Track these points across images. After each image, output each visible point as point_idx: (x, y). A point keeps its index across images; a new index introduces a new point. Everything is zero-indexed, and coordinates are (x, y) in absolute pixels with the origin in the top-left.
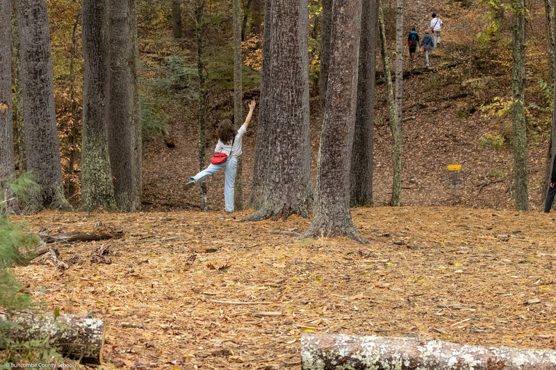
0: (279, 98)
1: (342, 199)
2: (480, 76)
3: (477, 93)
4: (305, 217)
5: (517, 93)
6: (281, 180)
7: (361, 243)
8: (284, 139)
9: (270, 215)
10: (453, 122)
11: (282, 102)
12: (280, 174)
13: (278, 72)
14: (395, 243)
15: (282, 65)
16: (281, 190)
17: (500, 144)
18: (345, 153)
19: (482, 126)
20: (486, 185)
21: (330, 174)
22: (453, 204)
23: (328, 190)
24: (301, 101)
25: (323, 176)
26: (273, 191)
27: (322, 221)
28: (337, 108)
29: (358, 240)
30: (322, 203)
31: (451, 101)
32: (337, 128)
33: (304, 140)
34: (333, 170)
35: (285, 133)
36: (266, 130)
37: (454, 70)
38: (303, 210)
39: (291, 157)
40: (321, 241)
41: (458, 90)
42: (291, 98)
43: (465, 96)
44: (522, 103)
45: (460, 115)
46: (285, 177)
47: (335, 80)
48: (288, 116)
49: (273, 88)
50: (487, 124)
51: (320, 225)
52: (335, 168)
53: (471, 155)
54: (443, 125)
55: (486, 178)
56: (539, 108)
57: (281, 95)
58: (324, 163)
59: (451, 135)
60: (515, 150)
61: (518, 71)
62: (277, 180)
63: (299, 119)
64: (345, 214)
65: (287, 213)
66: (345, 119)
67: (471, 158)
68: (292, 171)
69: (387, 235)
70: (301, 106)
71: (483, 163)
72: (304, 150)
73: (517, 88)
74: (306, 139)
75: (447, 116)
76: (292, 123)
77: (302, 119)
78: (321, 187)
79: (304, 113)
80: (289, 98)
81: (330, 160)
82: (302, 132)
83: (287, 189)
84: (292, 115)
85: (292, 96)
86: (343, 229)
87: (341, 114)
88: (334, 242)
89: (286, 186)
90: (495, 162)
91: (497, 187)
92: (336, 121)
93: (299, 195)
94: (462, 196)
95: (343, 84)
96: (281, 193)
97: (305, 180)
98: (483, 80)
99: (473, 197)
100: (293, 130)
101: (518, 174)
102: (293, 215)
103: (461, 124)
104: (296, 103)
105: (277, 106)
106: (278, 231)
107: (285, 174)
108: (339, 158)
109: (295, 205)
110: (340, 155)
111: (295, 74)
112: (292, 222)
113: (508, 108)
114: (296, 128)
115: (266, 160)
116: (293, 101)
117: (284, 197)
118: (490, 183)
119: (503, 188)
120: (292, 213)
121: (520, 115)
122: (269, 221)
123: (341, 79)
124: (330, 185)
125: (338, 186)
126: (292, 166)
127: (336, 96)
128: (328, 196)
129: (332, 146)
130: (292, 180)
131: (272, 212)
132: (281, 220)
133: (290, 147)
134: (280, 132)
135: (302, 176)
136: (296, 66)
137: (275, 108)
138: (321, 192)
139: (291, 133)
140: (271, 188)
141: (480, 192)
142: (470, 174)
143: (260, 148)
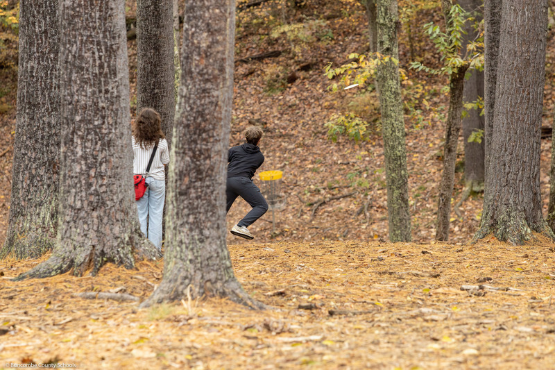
0: (77, 62)
1: (214, 233)
2: (300, 21)
3: (297, 50)
4: (130, 267)
5: (385, 46)
6: (85, 205)
7: (253, 309)
8: (88, 133)
9: (69, 267)
10: (260, 99)
11: (82, 69)
12: (84, 194)
13: (73, 17)
14: (300, 307)
15: (80, 5)
16: (85, 223)
17: (362, 133)
18: (218, 152)
19: (310, 104)
20: (324, 203)
21: (192, 191)
22: (272, 238)
23: (191, 219)
24: (115, 66)
25: (181, 194)
26: (72, 224)
27: (183, 274)
28: (201, 75)
29: (245, 304)
30: (181, 242)
31: (254, 63)
32: (204, 110)
33: (122, 134)
34: (198, 184)
35: (90, 122)
36: (32, 119)
37: (257, 12)
38: (126, 255)
39: (101, 164)
40: (187, 307)
41: (264, 45)
42: (98, 62)
43: (277, 54)
44: (396, 61)
45: (271, 86)
46: (92, 198)
47: (197, 26)
48: (94, 93)
49: (64, 45)
50: (318, 99)
51: (179, 281)
52: (201, 180)
53: (294, 154)
54: (243, 104)
55: (323, 192)
56: (427, 70)
57: (81, 58)
58: (181, 172)
59: (258, 120)
60: (386, 143)
61: (386, 9)
62: (79, 205)
63: (112, 97)
64: (221, 259)
65: (99, 260)
66: (215, 93)
67: (294, 159)
68: (104, 189)
69: (281, 294)
70: (115, 74)
71: (316, 166)
72: (122, 151)
73: (385, 38)
74: (125, 131)
75: (249, 89)
76: (101, 104)
77: (118, 97)
78: (177, 214)
79: (120, 88)
80: (94, 60)
81: (192, 166)
82: (119, 120)
83: (96, 220)
84: (100, 92)
85: (100, 58)
86: (219, 285)
87: (208, 85)
88: (206, 309)
89: (95, 214)
90: (335, 163)
91: (343, 205)
92: (200, 98)
93: (117, 230)
94: (284, 222)
95: (211, 32)
96: (85, 227)
97: (126, 204)
98: (306, 25)
99: (303, 224)
100: (103, 117)
101: (393, 181)
102: (109, 264)
103: (274, 102)
104: (106, 70)
105: (74, 76)
106: (93, 293)
107: (91, 194)
108: (208, 162)
109: (112, 248)
110: (209, 157)
111: (104, 19)
112: (109, 277)
113: (372, 72)
114: (108, 112)
115: (34, 172)
116: (101, 66)
117: (92, 234)
118: (331, 199)
119: (352, 206)
120: (106, 261)
121: (393, 83)
122: (67, 276)
123: (208, 25)
124: (193, 209)
125: (207, 211)
126: (102, 178)
127: (199, 54)
128: (191, 230)
129: (195, 142)
130: (104, 203)
131: (72, 261)
132: (88, 274)
133: (98, 147)
134: (80, 121)
135: (120, 196)
136: (104, 6)
137: (70, 79)
138: (179, 222)
139: (100, 122)
140: (68, 218)
141: (314, 216)
142: (296, 184)
143: (23, 151)
